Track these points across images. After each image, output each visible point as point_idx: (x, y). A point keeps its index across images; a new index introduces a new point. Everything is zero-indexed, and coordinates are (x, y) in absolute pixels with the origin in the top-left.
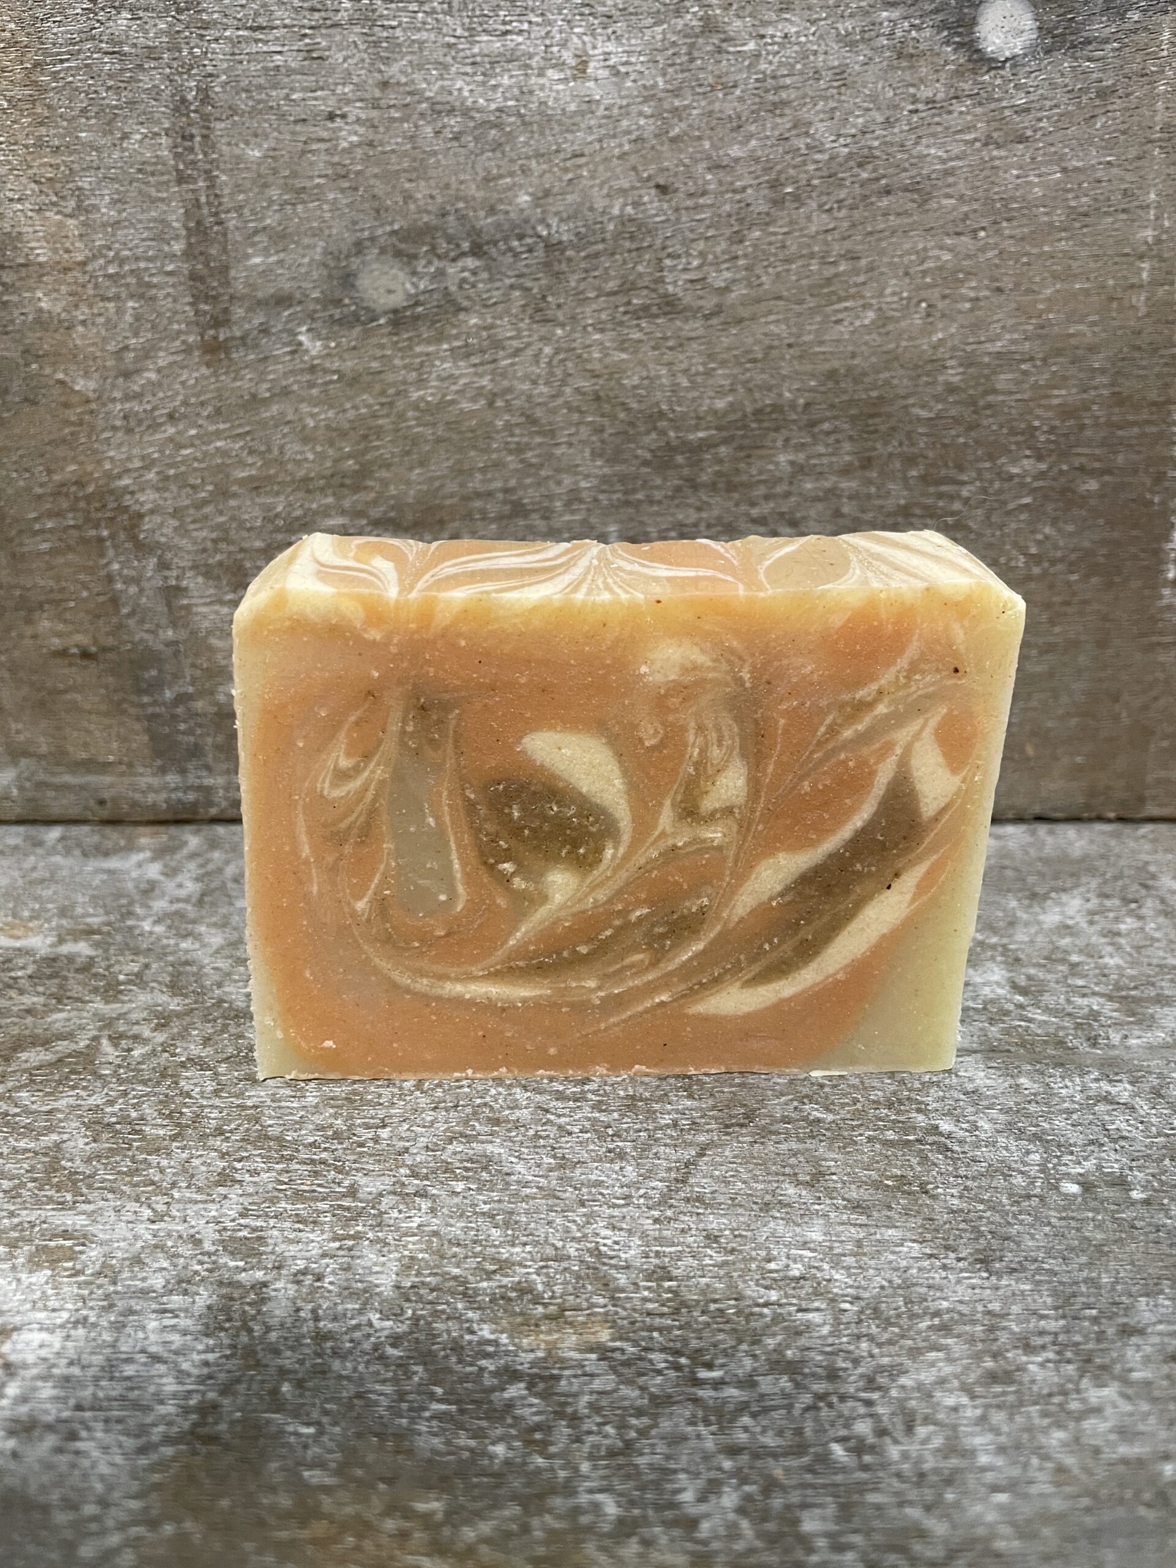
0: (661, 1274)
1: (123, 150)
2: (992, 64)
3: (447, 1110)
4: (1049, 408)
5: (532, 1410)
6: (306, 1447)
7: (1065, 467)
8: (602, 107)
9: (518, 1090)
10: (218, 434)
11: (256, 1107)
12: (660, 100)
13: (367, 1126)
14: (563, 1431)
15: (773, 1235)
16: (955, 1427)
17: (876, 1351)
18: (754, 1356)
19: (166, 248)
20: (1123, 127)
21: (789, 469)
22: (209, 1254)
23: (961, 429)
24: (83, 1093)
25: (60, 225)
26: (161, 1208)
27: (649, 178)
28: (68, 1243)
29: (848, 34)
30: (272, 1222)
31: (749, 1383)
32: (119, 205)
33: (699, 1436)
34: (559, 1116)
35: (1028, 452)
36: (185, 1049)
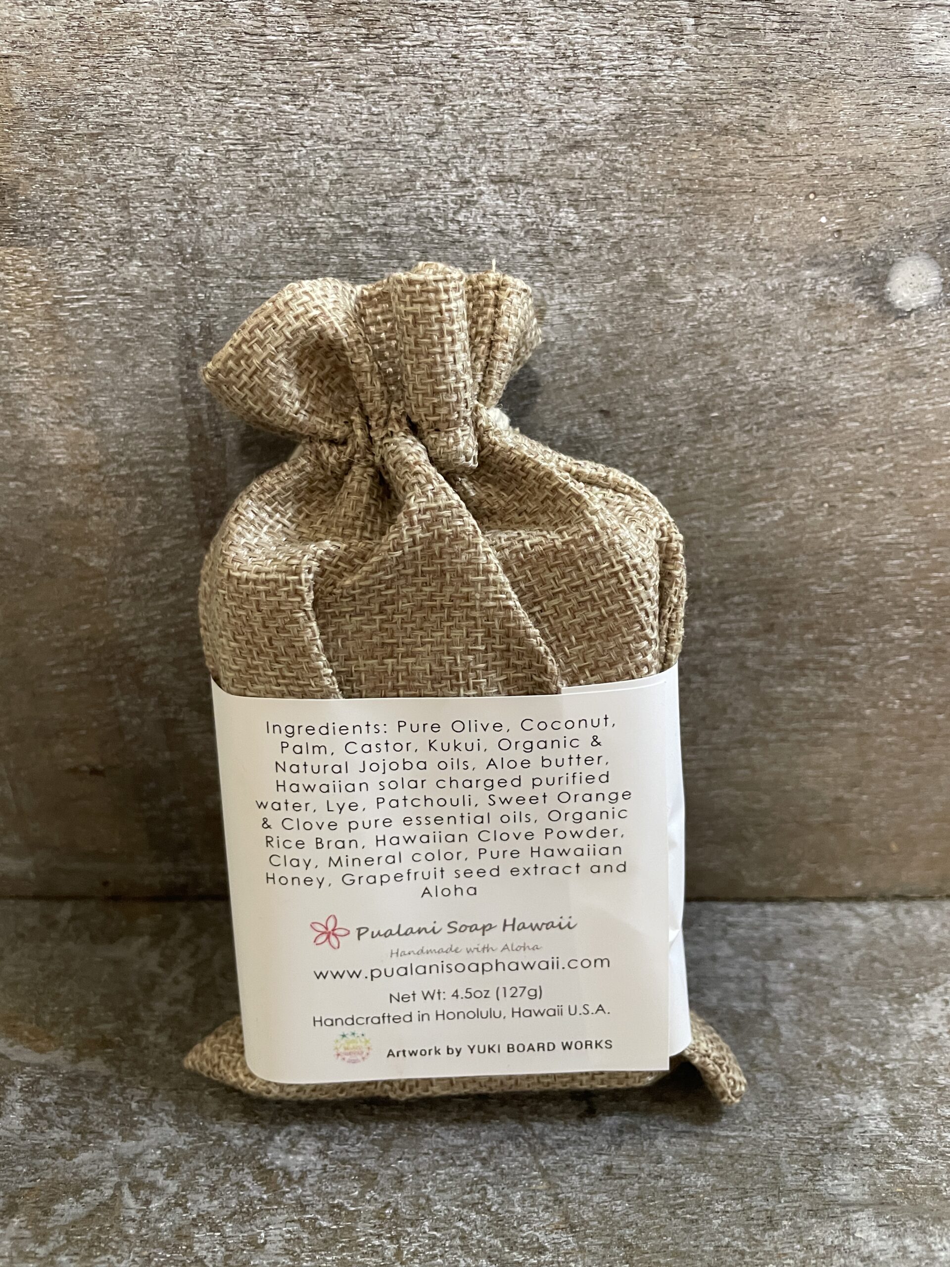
1: (134, 376)
2: (900, 314)
4: (928, 587)
7: (939, 633)
8: (556, 348)
12: (607, 342)
19: (172, 455)
21: (703, 631)
23: (851, 603)
25: (78, 435)
27: (594, 404)
29: (774, 289)
32: (130, 421)
35: (908, 621)
36: (195, 1202)
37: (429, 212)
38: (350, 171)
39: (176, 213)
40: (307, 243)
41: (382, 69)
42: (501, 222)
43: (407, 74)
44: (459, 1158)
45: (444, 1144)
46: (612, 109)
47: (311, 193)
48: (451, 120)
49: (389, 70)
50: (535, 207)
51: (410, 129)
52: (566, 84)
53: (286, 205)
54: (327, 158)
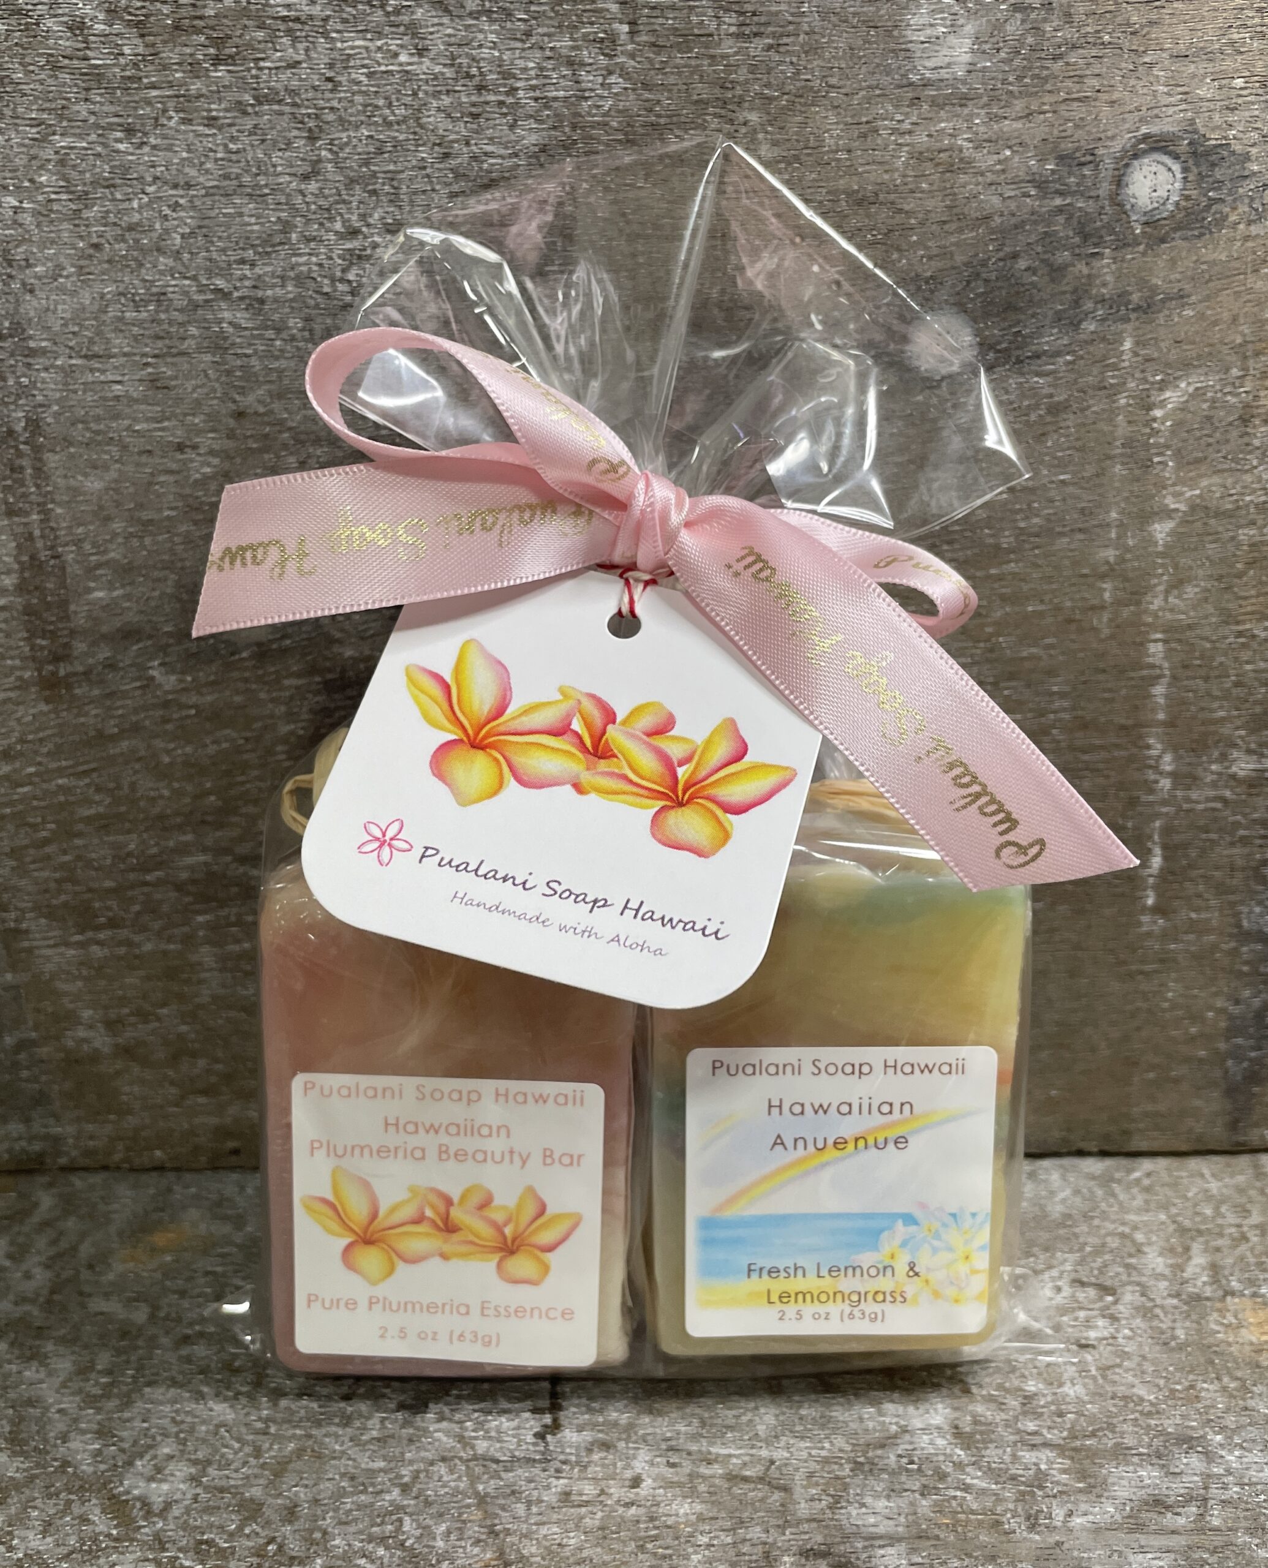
2: (927, 383)
10: (60, 772)
20: (1079, 444)
36: (23, 1538)
37: (310, 271)
38: (206, 222)
40: (157, 311)
41: (237, 96)
43: (270, 102)
44: (373, 1485)
45: (355, 1468)
46: (533, 138)
47: (158, 250)
48: (330, 156)
49: (248, 98)
51: (279, 169)
52: (473, 110)
53: (128, 266)
54: (175, 207)
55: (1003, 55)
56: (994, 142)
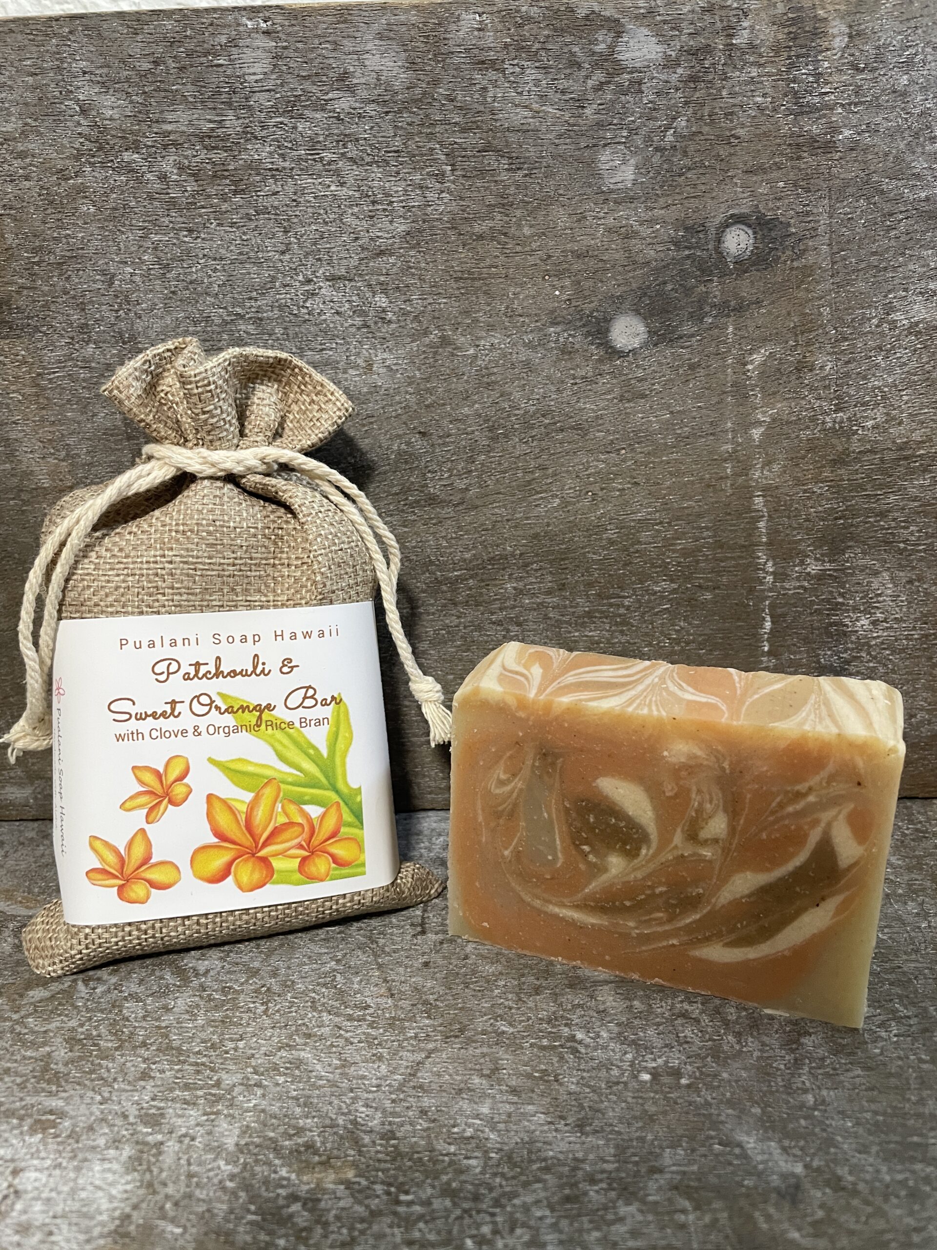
0: (389, 1135)
2: (620, 354)
3: (280, 1028)
5: (303, 1218)
6: (176, 1240)
8: (383, 389)
9: (325, 1014)
11: (167, 1027)
12: (418, 384)
13: (232, 1040)
14: (319, 1230)
15: (460, 1109)
16: (537, 1230)
17: (504, 1183)
18: (433, 1187)
20: (706, 386)
21: (513, 591)
22: (132, 1124)
23: (620, 565)
24: (65, 1019)
25: (56, 465)
26: (106, 1095)
27: (415, 428)
28: (53, 1117)
29: (530, 342)
30: (170, 1104)
31: (427, 1203)
33: (393, 1235)
34: (347, 1031)
36: (128, 987)
37: (286, 302)
38: (231, 278)
39: (117, 311)
41: (247, 211)
42: (336, 306)
43: (264, 213)
44: (320, 960)
46: (403, 228)
47: (206, 293)
48: (295, 241)
49: (252, 212)
50: (358, 295)
51: (269, 248)
52: (370, 213)
55: (651, 174)
56: (651, 222)
